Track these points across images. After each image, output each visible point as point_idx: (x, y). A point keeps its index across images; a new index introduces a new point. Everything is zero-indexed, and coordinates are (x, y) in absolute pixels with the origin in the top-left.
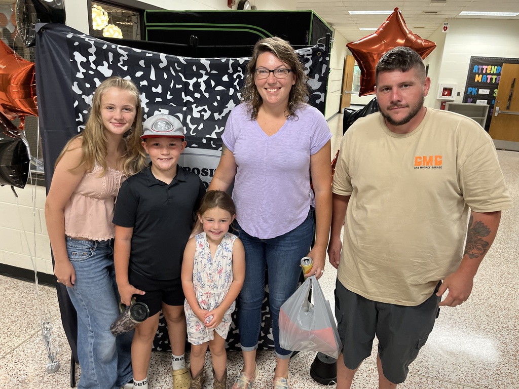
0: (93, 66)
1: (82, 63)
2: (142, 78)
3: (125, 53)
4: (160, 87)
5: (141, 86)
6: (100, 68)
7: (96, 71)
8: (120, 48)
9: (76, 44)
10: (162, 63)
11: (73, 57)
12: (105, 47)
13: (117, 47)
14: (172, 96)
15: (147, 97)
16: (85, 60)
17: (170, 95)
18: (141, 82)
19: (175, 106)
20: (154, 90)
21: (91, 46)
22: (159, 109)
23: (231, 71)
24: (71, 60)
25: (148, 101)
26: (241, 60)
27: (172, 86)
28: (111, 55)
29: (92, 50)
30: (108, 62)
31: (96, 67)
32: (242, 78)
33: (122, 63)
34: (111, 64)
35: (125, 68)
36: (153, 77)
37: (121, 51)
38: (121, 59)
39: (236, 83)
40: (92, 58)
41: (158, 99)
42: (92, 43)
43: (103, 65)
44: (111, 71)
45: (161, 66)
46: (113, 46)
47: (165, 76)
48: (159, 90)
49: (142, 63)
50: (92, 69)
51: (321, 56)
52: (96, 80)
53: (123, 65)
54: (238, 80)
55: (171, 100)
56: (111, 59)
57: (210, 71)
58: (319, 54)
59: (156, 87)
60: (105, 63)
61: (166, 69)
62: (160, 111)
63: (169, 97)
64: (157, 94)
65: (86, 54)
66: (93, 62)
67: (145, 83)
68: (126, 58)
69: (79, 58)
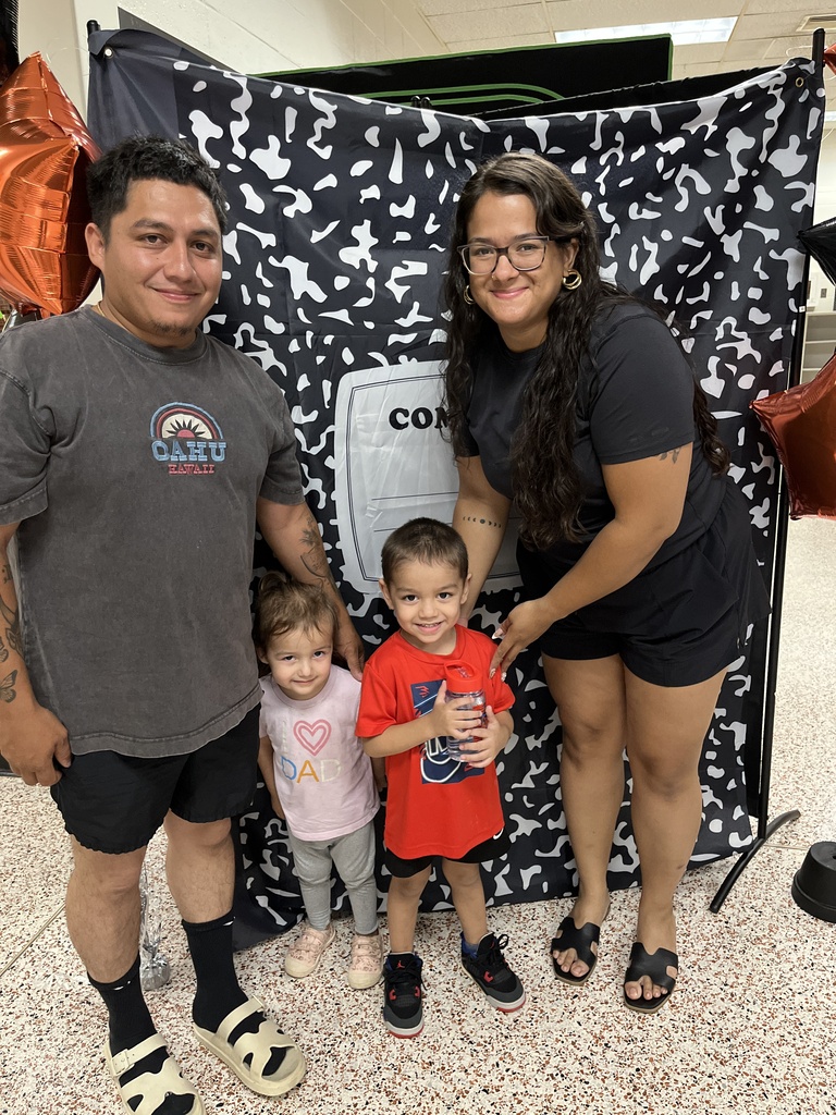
0: (239, 150)
1: (211, 143)
2: (366, 179)
3: (328, 108)
4: (412, 201)
5: (362, 201)
6: (258, 156)
7: (247, 165)
8: (315, 94)
9: (200, 86)
10: (427, 131)
11: (186, 126)
12: (277, 92)
13: (307, 91)
14: (439, 226)
15: (373, 233)
16: (218, 133)
17: (434, 223)
18: (363, 192)
19: (441, 250)
20: (395, 210)
21: (238, 92)
22: (404, 262)
23: (596, 145)
24: (181, 136)
25: (376, 241)
26: (626, 113)
27: (442, 198)
28: (291, 114)
29: (242, 104)
30: (282, 138)
31: (248, 154)
32: (619, 164)
33: (318, 137)
34: (289, 141)
35: (325, 153)
36: (396, 175)
37: (319, 103)
38: (318, 125)
39: (600, 179)
40: (239, 128)
41: (403, 236)
42: (243, 83)
43: (266, 146)
44: (287, 163)
45: (424, 140)
46: (299, 90)
47: (430, 171)
48: (408, 210)
49: (372, 135)
50: (236, 160)
51: (804, 88)
52: (246, 189)
53: (321, 144)
54: (608, 168)
55: (434, 237)
56: (290, 128)
57: (547, 149)
58: (800, 82)
59: (401, 204)
60: (273, 141)
61: (435, 150)
62: (406, 267)
63: (430, 228)
64: (401, 223)
65: (223, 116)
66: (241, 139)
67: (373, 192)
68: (331, 122)
69: (203, 127)
